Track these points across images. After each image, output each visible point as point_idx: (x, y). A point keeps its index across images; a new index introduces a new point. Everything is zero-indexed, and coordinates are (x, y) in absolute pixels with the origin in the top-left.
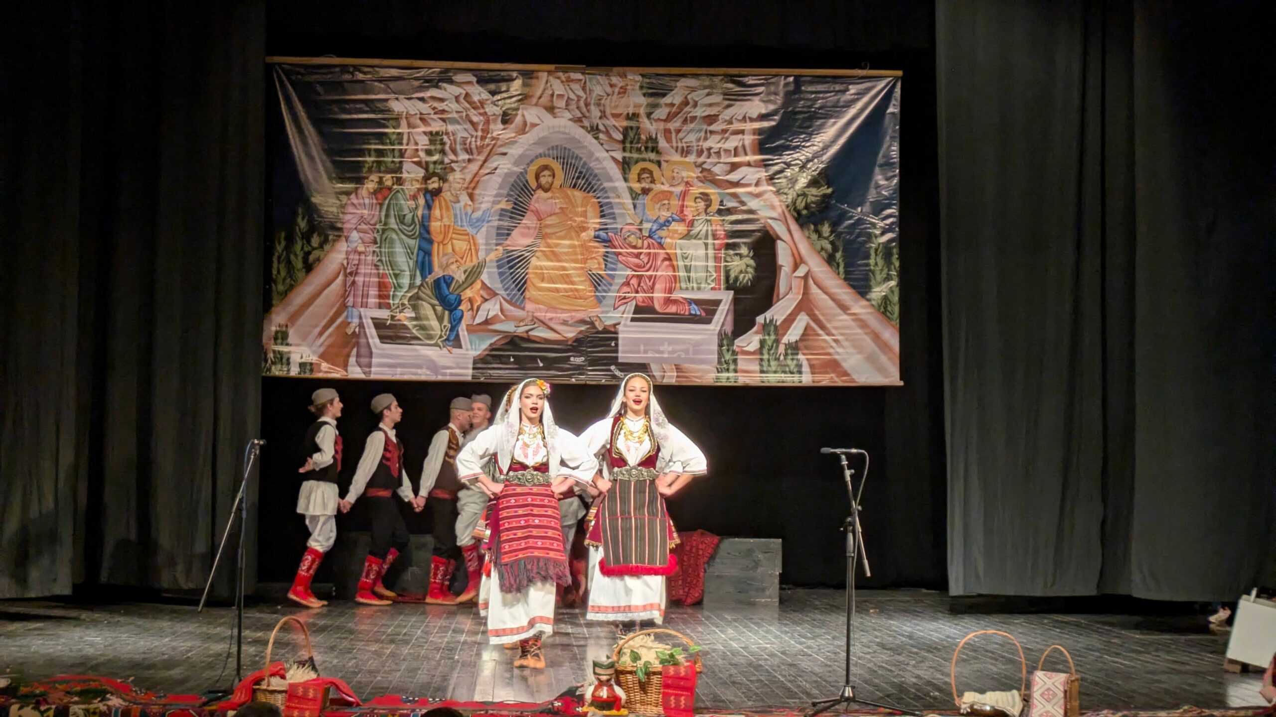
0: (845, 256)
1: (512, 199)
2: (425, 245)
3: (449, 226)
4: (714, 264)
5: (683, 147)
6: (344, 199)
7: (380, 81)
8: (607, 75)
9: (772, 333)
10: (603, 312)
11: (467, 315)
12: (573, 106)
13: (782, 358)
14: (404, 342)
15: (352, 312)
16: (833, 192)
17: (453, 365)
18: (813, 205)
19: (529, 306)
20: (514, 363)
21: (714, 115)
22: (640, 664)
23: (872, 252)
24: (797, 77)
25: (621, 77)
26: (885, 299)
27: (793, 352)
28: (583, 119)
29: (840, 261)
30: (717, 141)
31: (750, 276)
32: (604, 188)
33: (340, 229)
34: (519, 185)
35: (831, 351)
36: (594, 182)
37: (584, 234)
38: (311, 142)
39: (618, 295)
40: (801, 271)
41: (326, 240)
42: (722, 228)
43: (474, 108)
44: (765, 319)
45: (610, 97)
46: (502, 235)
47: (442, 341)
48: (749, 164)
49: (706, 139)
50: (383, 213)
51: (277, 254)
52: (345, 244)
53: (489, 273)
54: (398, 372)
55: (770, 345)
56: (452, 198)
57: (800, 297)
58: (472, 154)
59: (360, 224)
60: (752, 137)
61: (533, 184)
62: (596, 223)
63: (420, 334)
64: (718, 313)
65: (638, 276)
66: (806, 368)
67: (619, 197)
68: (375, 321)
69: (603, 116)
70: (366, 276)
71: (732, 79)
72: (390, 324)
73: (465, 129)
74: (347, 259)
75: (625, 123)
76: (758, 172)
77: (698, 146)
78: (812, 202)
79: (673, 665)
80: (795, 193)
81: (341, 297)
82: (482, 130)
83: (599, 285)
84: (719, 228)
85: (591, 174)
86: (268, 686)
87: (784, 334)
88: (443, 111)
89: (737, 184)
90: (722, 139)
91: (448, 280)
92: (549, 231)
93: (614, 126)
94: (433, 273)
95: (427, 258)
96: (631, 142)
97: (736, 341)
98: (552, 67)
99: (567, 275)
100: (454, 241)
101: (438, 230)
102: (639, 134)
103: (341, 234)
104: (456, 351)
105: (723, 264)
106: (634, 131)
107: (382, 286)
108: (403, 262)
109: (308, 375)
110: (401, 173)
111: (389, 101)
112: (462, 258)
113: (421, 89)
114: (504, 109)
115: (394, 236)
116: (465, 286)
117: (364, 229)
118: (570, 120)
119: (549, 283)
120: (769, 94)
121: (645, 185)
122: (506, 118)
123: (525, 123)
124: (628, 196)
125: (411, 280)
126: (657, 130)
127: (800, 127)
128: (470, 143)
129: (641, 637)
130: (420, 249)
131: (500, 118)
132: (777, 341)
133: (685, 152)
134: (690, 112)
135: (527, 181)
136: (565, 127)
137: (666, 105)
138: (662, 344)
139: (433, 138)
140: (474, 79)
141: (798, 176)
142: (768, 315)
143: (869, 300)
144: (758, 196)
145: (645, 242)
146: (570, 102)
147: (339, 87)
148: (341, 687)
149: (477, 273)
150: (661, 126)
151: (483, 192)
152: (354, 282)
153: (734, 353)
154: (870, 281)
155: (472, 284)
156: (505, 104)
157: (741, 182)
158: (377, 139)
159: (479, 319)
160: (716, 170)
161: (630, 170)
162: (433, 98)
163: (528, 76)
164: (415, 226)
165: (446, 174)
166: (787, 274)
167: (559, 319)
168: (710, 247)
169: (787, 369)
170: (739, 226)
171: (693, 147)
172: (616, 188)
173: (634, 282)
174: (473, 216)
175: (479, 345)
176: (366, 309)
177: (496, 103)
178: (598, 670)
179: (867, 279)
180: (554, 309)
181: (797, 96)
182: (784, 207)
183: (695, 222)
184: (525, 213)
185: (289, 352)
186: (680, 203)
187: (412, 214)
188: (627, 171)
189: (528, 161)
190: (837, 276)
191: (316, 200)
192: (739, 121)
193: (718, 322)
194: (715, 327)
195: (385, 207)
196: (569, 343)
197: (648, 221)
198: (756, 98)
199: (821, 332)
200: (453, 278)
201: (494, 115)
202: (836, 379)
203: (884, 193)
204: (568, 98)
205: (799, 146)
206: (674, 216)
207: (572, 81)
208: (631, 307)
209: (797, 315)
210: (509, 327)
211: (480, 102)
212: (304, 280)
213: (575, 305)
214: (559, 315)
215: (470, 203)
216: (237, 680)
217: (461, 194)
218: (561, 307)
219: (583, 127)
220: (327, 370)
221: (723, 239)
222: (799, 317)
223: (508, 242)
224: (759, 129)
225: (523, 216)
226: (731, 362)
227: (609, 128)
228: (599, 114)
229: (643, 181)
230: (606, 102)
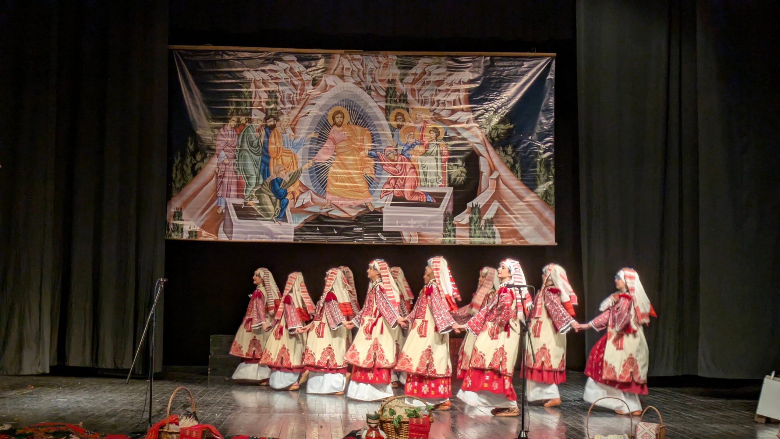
0: (521, 167)
1: (318, 131)
2: (265, 159)
3: (280, 148)
4: (441, 171)
5: (422, 100)
6: (216, 131)
7: (238, 60)
8: (376, 56)
9: (477, 213)
10: (374, 200)
11: (291, 202)
12: (355, 75)
13: (483, 228)
14: (252, 218)
15: (221, 200)
16: (514, 127)
17: (282, 232)
18: (502, 135)
19: (328, 196)
20: (320, 231)
21: (442, 80)
22: (395, 417)
23: (538, 164)
24: (491, 57)
25: (384, 57)
26: (546, 192)
27: (490, 225)
28: (362, 83)
29: (519, 169)
30: (444, 96)
31: (464, 179)
32: (374, 125)
33: (214, 150)
34: (322, 123)
35: (513, 224)
36: (368, 121)
37: (362, 153)
38: (196, 97)
39: (383, 189)
40: (495, 176)
41: (205, 157)
42: (446, 149)
43: (295, 76)
44: (473, 204)
45: (378, 69)
46: (312, 153)
47: (275, 218)
48: (462, 110)
49: (436, 95)
50: (240, 140)
51: (175, 165)
52: (217, 159)
53: (304, 176)
54: (249, 237)
55: (476, 220)
56: (282, 131)
57: (494, 191)
58: (294, 104)
59: (226, 147)
60: (465, 94)
61: (331, 122)
62: (370, 146)
63: (263, 214)
64: (444, 200)
65: (395, 178)
66: (497, 235)
67: (383, 130)
68: (235, 205)
69: (374, 81)
70: (230, 179)
71: (452, 58)
72: (244, 207)
73: (290, 89)
74: (218, 168)
75: (387, 85)
76: (468, 115)
77: (431, 99)
78: (501, 133)
79: (415, 417)
80: (491, 128)
81: (214, 191)
82: (300, 89)
83: (371, 184)
84: (444, 149)
85: (366, 117)
86: (168, 429)
87: (484, 214)
88: (277, 78)
89: (455, 122)
90: (446, 95)
91: (279, 181)
92: (340, 151)
93: (380, 87)
94: (270, 177)
95: (266, 168)
96: (391, 97)
97: (455, 218)
98: (343, 51)
99: (351, 177)
100: (283, 157)
101: (274, 150)
102: (396, 92)
103: (214, 152)
104: (284, 224)
105: (446, 171)
106: (393, 90)
107: (239, 184)
108: (252, 169)
109: (194, 239)
110: (251, 115)
111: (244, 72)
112: (288, 168)
113: (263, 64)
114: (313, 77)
115: (247, 154)
116: (289, 184)
117: (229, 150)
118: (354, 83)
119: (340, 182)
120: (475, 67)
121: (399, 123)
122: (315, 83)
123: (326, 86)
124: (389, 129)
125: (257, 181)
126: (406, 89)
127: (493, 87)
128: (293, 97)
129: (396, 400)
130: (262, 161)
131: (311, 82)
132: (480, 218)
133: (424, 103)
134: (427, 78)
135: (327, 120)
136: (351, 88)
137: (412, 74)
138: (410, 220)
139: (270, 94)
140: (295, 59)
141: (493, 117)
142: (475, 202)
143: (536, 193)
144: (468, 129)
145: (399, 157)
146: (354, 73)
147: (213, 63)
148: (213, 430)
149: (296, 177)
150: (409, 87)
151: (301, 127)
152: (222, 182)
153: (454, 225)
154: (537, 181)
155: (293, 183)
156: (314, 74)
157: (458, 121)
158: (236, 95)
159: (298, 205)
160: (443, 113)
161: (390, 114)
162: (271, 70)
163: (328, 57)
164: (260, 147)
165: (278, 116)
166: (485, 177)
167: (347, 204)
168: (439, 160)
169: (486, 235)
170: (456, 148)
171: (428, 100)
172: (381, 125)
173: (392, 182)
174: (295, 142)
175: (298, 220)
176: (229, 198)
177: (309, 73)
178: (370, 421)
179: (535, 180)
180: (344, 198)
181: (492, 69)
182: (484, 136)
183: (430, 145)
184: (326, 140)
185: (183, 225)
186: (421, 134)
187: (257, 140)
188: (389, 115)
189: (328, 108)
190: (515, 178)
191: (199, 132)
192: (457, 84)
193: (444, 206)
194: (441, 210)
195: (241, 136)
196: (353, 219)
197: (401, 145)
198: (467, 70)
199: (507, 212)
200: (282, 180)
201: (308, 80)
202: (516, 241)
203: (545, 127)
204: (353, 70)
205: (494, 99)
206: (417, 142)
207: (355, 59)
208: (391, 197)
209: (492, 202)
210: (316, 209)
211: (299, 72)
212: (191, 180)
213: (356, 196)
214: (346, 202)
215: (293, 134)
216: (149, 426)
217: (287, 128)
218: (348, 197)
219: (361, 88)
220: (206, 236)
221: (447, 156)
222: (493, 204)
223: (315, 158)
224: (469, 89)
225: (325, 142)
226: (451, 230)
227: (377, 89)
228: (371, 80)
229: (398, 120)
230: (376, 72)
